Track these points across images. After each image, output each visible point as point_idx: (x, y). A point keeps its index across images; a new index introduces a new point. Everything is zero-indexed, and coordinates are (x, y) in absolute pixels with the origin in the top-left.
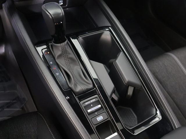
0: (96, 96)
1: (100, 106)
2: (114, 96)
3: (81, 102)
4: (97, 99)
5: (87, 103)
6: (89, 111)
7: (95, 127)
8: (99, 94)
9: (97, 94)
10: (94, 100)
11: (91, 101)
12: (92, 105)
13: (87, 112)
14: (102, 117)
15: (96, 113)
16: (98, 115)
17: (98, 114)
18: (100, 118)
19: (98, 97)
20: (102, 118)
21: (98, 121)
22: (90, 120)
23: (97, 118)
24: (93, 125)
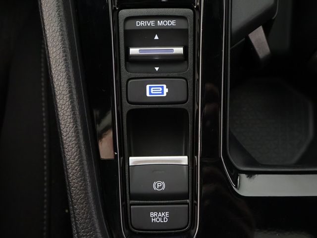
0: (187, 11)
1: (179, 50)
2: (258, 37)
3: (124, 13)
4: (183, 25)
5: (141, 24)
6: (134, 51)
7: (127, 107)
8: (198, 8)
9: (192, 8)
10: (172, 23)
11: (161, 23)
12: (156, 37)
13: (127, 51)
14: (166, 90)
15: (157, 69)
16: (157, 79)
17: (159, 75)
18: (157, 91)
19: (190, 20)
20: (165, 95)
21: (148, 95)
22: (124, 81)
23: (148, 86)
24: (124, 100)
